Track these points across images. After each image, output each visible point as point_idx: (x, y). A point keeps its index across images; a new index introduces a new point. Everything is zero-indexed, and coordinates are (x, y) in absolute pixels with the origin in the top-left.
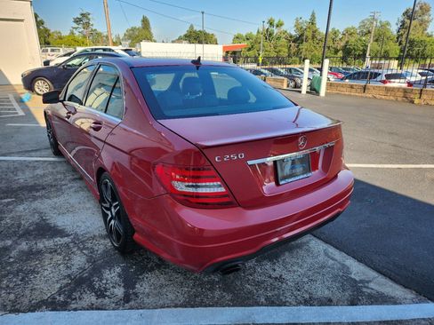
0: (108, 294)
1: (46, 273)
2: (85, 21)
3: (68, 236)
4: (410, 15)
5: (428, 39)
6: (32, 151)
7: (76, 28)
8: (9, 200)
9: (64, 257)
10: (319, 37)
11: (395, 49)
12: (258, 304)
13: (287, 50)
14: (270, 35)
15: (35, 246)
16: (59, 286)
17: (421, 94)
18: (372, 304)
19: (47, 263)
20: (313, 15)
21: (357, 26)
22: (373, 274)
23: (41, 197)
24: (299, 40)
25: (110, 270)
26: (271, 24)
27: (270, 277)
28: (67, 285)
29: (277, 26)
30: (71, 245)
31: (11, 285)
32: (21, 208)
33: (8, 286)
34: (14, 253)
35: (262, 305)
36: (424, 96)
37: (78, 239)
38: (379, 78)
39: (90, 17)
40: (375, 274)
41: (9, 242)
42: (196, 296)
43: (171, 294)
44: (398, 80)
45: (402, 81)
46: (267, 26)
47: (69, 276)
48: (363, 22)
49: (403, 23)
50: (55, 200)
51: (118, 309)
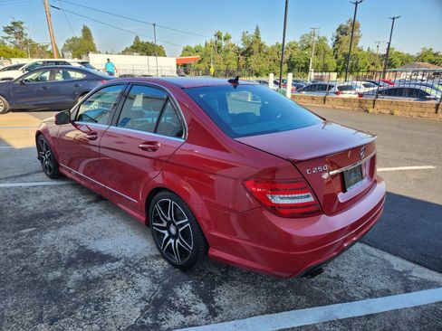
0: (191, 310)
1: (118, 299)
2: (17, 30)
3: (117, 260)
4: (342, 31)
5: (359, 53)
6: (22, 176)
7: (7, 38)
8: (30, 230)
9: (127, 281)
10: (265, 51)
11: (332, 62)
12: (331, 302)
13: (235, 63)
14: (219, 48)
15: (89, 275)
16: (139, 309)
17: (374, 104)
18: (422, 289)
19: (112, 289)
20: (257, 30)
21: (298, 40)
22: (410, 265)
23: (64, 223)
24: (247, 53)
25: (181, 288)
26: (219, 37)
27: (329, 277)
28: (147, 308)
29: (225, 39)
30: (127, 268)
31: (88, 316)
32: (48, 237)
33: (84, 318)
34: (70, 284)
35: (336, 303)
36: (377, 106)
37: (130, 262)
38: (332, 90)
39: (23, 26)
40: (412, 265)
41: (58, 274)
42: (275, 303)
43: (252, 303)
44: (349, 92)
45: (353, 92)
46: (214, 39)
47: (143, 299)
48: (303, 37)
49: (338, 38)
50: (81, 225)
51: (210, 323)
